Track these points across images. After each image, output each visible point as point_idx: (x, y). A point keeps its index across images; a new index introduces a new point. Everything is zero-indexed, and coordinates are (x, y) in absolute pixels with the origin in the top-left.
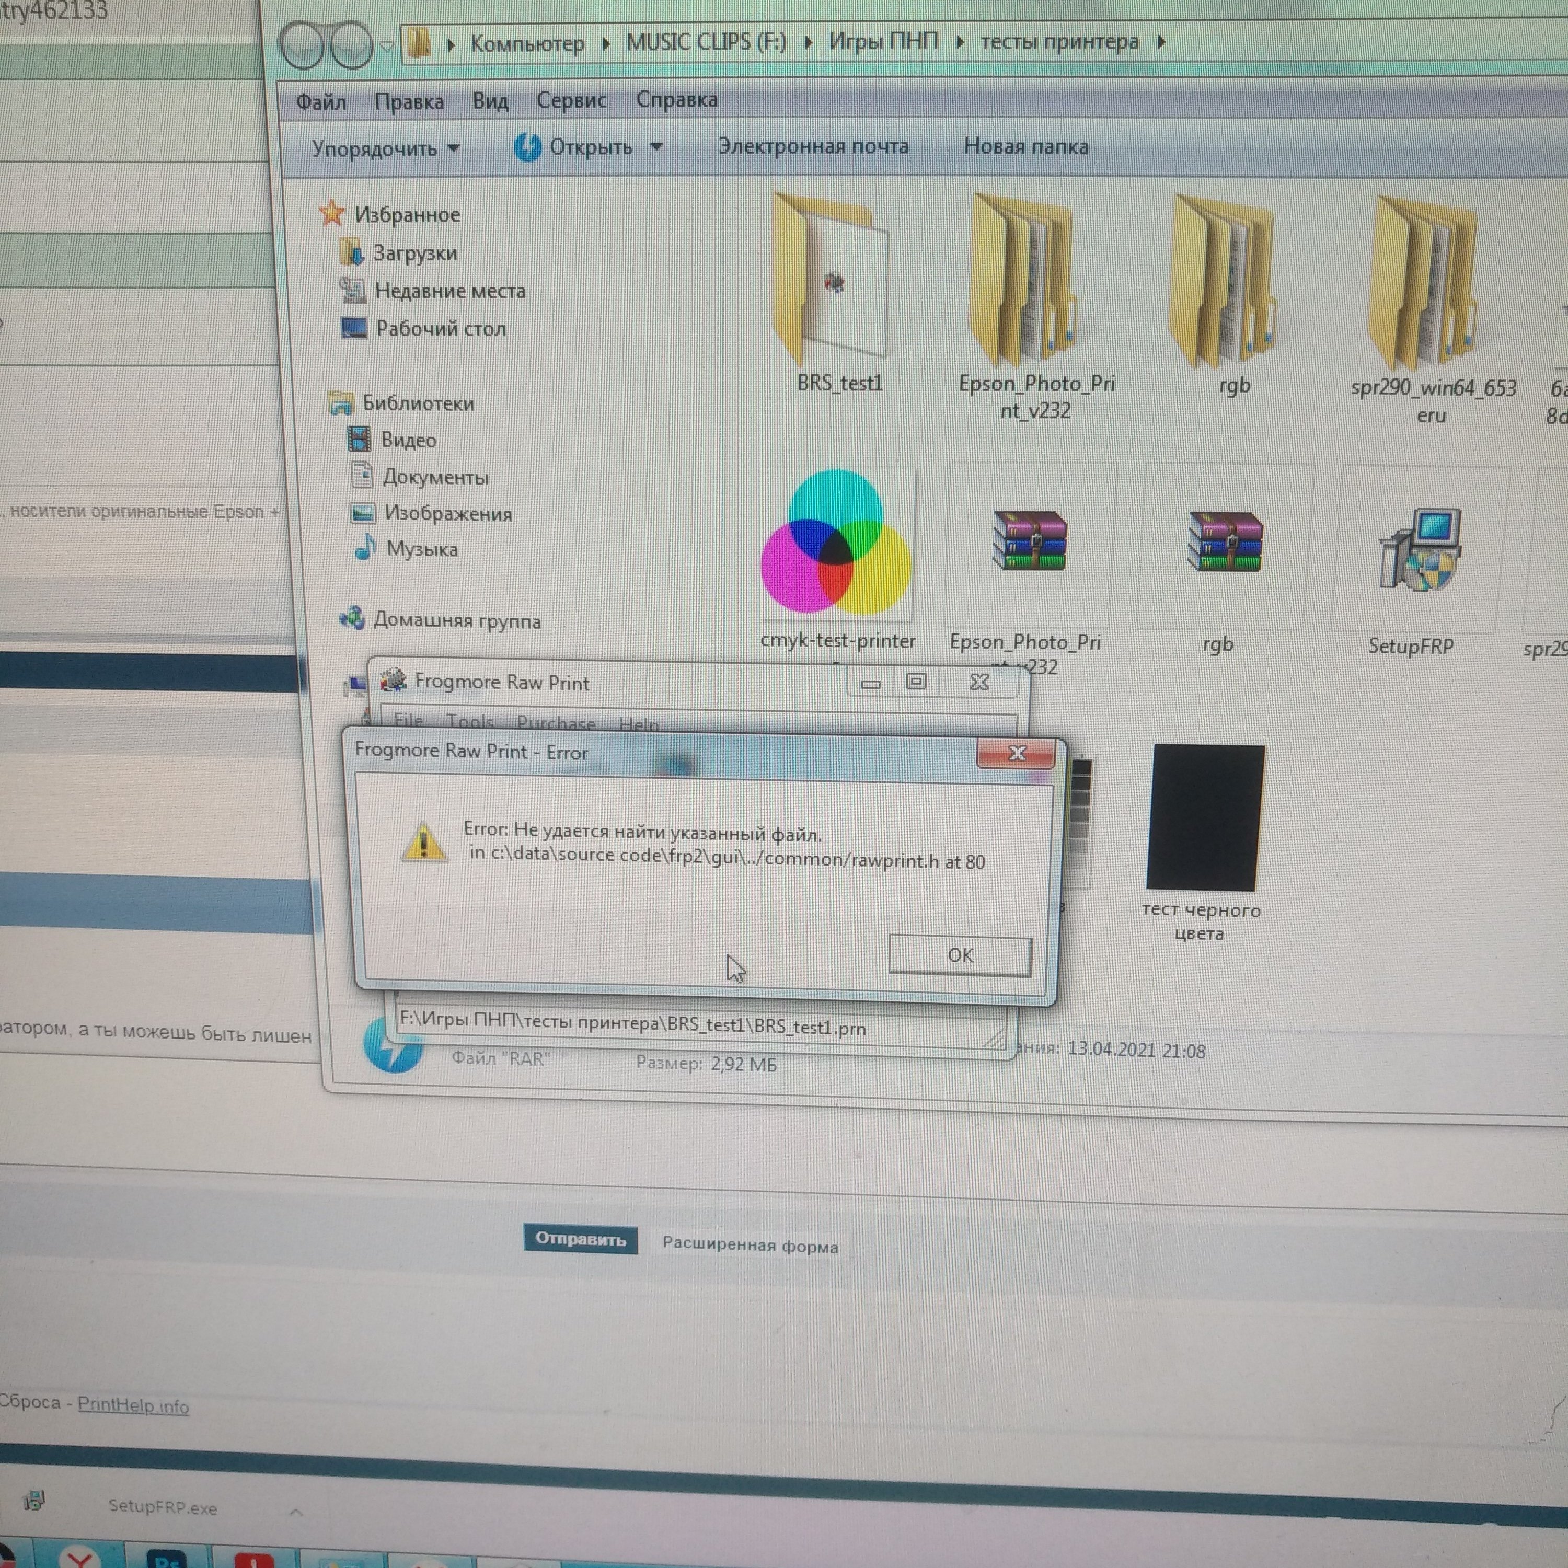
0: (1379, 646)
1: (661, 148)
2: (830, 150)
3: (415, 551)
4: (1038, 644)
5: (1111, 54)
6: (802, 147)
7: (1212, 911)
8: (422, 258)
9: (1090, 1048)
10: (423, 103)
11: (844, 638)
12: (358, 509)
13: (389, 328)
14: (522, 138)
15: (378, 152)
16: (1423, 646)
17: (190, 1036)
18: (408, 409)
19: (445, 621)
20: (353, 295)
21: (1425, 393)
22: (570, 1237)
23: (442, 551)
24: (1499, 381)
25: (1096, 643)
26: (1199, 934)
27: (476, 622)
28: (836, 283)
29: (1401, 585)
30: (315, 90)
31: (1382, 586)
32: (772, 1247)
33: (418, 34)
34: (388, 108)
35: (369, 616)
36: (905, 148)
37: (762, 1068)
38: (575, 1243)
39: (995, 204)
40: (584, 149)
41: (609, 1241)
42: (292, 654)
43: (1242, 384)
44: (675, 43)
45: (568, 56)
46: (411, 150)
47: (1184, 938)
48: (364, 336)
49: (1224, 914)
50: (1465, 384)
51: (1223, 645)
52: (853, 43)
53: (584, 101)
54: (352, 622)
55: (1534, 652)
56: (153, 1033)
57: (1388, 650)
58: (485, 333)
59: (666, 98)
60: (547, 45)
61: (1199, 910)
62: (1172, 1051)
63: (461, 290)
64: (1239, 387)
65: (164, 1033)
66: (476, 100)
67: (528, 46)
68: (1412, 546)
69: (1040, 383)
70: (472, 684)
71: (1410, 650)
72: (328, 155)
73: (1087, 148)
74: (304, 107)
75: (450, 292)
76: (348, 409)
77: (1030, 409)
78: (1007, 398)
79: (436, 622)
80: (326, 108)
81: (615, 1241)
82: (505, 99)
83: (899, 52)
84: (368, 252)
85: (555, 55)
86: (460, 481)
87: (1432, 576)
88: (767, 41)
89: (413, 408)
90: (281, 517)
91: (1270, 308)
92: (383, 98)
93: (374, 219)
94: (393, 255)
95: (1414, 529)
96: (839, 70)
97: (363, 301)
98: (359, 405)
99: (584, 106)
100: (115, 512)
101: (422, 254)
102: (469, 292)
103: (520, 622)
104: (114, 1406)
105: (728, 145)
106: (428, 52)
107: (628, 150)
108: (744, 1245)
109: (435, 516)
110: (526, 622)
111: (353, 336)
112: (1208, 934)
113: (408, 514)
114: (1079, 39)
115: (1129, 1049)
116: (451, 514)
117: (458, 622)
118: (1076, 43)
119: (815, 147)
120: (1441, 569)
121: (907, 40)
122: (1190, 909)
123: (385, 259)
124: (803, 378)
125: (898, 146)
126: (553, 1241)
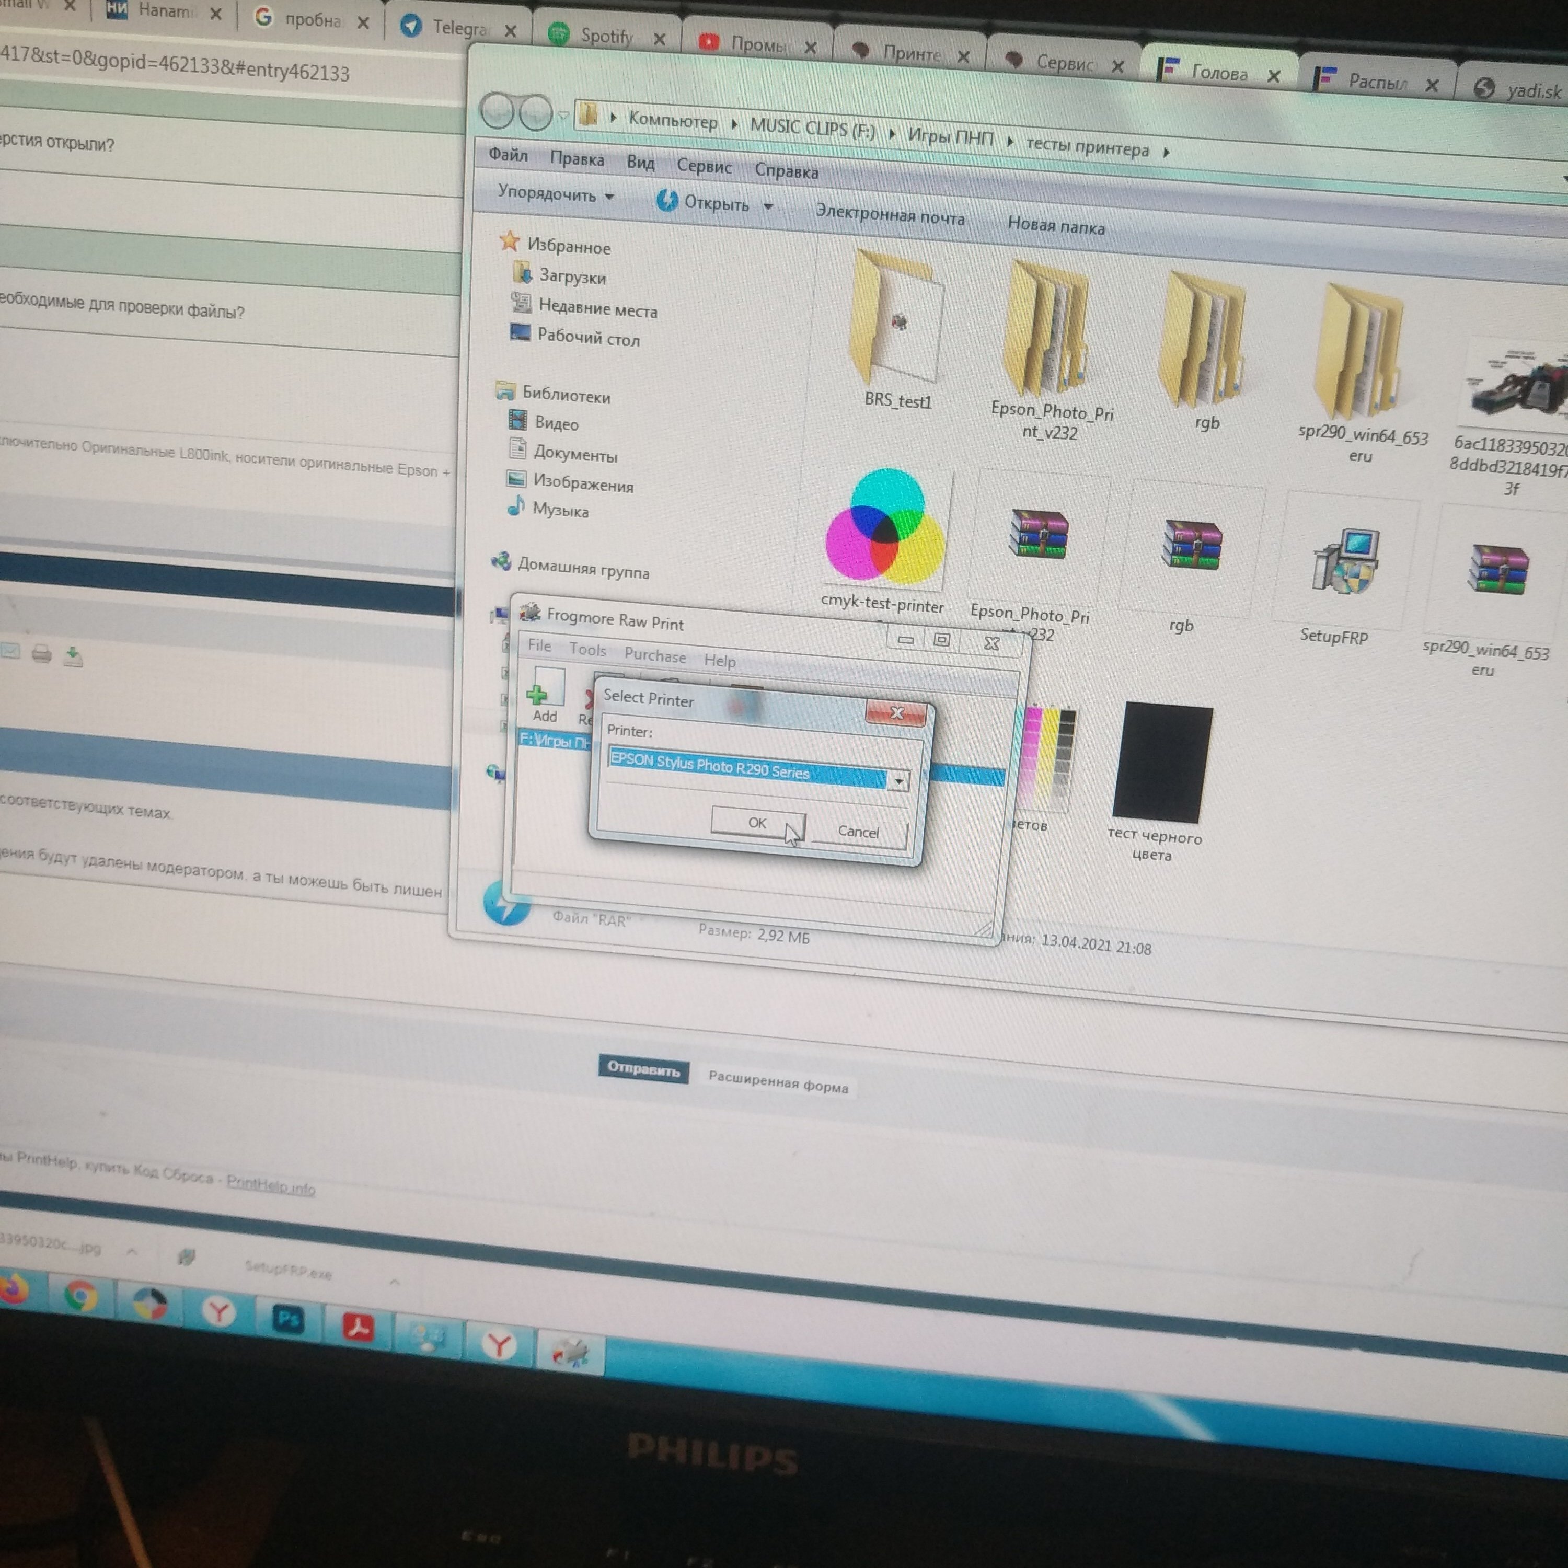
0: (1308, 635)
1: (772, 208)
2: (903, 218)
3: (556, 512)
4: (1040, 616)
5: (1127, 159)
6: (882, 214)
7: (1163, 838)
8: (578, 281)
9: (1060, 941)
10: (588, 160)
11: (888, 602)
12: (513, 476)
13: (548, 335)
14: (663, 192)
15: (550, 196)
16: (1344, 637)
17: (343, 886)
18: (558, 399)
19: (574, 568)
20: (521, 306)
21: (1356, 438)
22: (636, 1067)
23: (576, 513)
24: (1415, 433)
25: (1085, 619)
26: (1152, 855)
27: (598, 571)
28: (901, 323)
29: (1329, 588)
30: (504, 145)
31: (1314, 588)
32: (796, 1085)
33: (588, 107)
34: (560, 162)
35: (515, 560)
36: (962, 221)
37: (798, 940)
38: (639, 1072)
39: (1029, 269)
40: (711, 204)
41: (666, 1072)
42: (452, 586)
43: (1213, 422)
44: (788, 127)
45: (704, 132)
46: (576, 196)
47: (1139, 857)
48: (527, 339)
49: (1172, 840)
50: (1388, 433)
51: (1184, 627)
52: (927, 137)
53: (714, 167)
54: (501, 564)
55: (1432, 648)
56: (313, 882)
57: (1316, 638)
58: (623, 343)
59: (778, 169)
60: (688, 122)
61: (1153, 836)
62: (1124, 948)
63: (607, 308)
64: (1211, 424)
65: (322, 883)
66: (630, 161)
67: (674, 122)
68: (1340, 558)
69: (1055, 411)
70: (592, 620)
71: (1334, 640)
72: (510, 196)
73: (1104, 230)
74: (495, 158)
75: (597, 310)
76: (510, 396)
77: (1046, 431)
78: (1029, 421)
79: (567, 569)
80: (512, 159)
81: (671, 1072)
82: (653, 161)
83: (962, 146)
84: (536, 273)
85: (693, 131)
86: (595, 459)
87: (1354, 583)
88: (860, 130)
89: (563, 399)
90: (451, 475)
91: (1239, 364)
92: (556, 155)
93: (543, 248)
94: (555, 277)
95: (1342, 545)
96: (914, 156)
97: (529, 311)
98: (519, 392)
99: (714, 171)
100: (319, 464)
101: (578, 277)
102: (613, 311)
103: (633, 573)
104: (255, 1185)
105: (824, 209)
106: (595, 121)
107: (745, 208)
108: (774, 1082)
109: (573, 485)
110: (638, 573)
111: (519, 338)
112: (1159, 855)
113: (552, 482)
114: (1103, 146)
115: (1090, 943)
116: (585, 484)
117: (585, 569)
118: (1100, 148)
119: (892, 216)
120: (1361, 578)
121: (969, 138)
122: (1146, 835)
123: (549, 280)
124: (870, 395)
125: (957, 219)
126: (622, 1070)
